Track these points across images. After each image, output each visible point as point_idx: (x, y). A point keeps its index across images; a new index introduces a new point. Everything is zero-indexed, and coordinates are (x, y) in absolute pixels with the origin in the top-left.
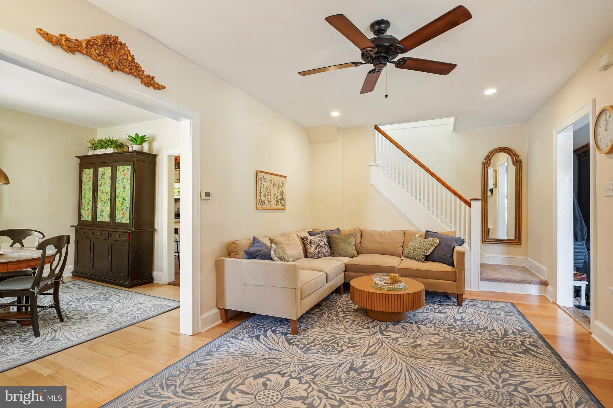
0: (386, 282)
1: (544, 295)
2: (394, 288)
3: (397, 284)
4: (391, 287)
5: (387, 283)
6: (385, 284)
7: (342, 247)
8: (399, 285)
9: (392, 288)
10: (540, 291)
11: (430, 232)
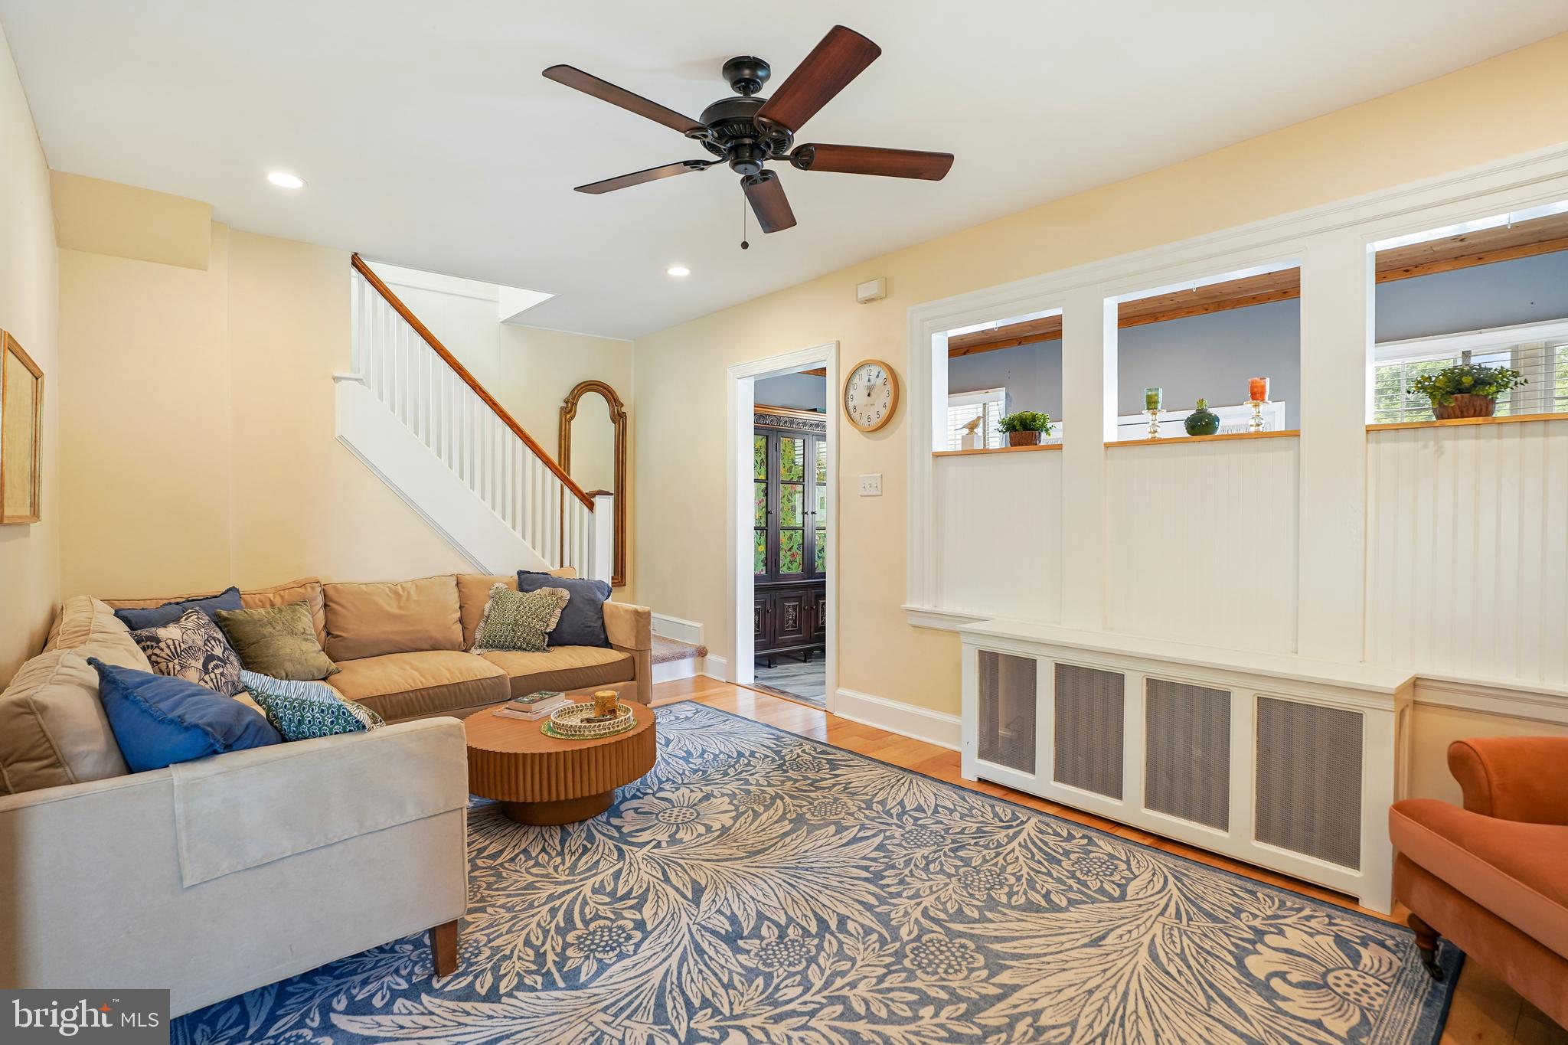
0: (585, 715)
1: (700, 673)
2: (607, 731)
3: (616, 718)
4: (600, 730)
5: (589, 721)
6: (583, 725)
7: (288, 651)
8: (620, 719)
9: (602, 732)
10: (696, 670)
11: (529, 573)
